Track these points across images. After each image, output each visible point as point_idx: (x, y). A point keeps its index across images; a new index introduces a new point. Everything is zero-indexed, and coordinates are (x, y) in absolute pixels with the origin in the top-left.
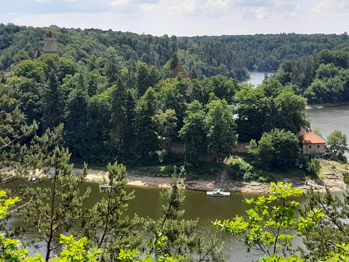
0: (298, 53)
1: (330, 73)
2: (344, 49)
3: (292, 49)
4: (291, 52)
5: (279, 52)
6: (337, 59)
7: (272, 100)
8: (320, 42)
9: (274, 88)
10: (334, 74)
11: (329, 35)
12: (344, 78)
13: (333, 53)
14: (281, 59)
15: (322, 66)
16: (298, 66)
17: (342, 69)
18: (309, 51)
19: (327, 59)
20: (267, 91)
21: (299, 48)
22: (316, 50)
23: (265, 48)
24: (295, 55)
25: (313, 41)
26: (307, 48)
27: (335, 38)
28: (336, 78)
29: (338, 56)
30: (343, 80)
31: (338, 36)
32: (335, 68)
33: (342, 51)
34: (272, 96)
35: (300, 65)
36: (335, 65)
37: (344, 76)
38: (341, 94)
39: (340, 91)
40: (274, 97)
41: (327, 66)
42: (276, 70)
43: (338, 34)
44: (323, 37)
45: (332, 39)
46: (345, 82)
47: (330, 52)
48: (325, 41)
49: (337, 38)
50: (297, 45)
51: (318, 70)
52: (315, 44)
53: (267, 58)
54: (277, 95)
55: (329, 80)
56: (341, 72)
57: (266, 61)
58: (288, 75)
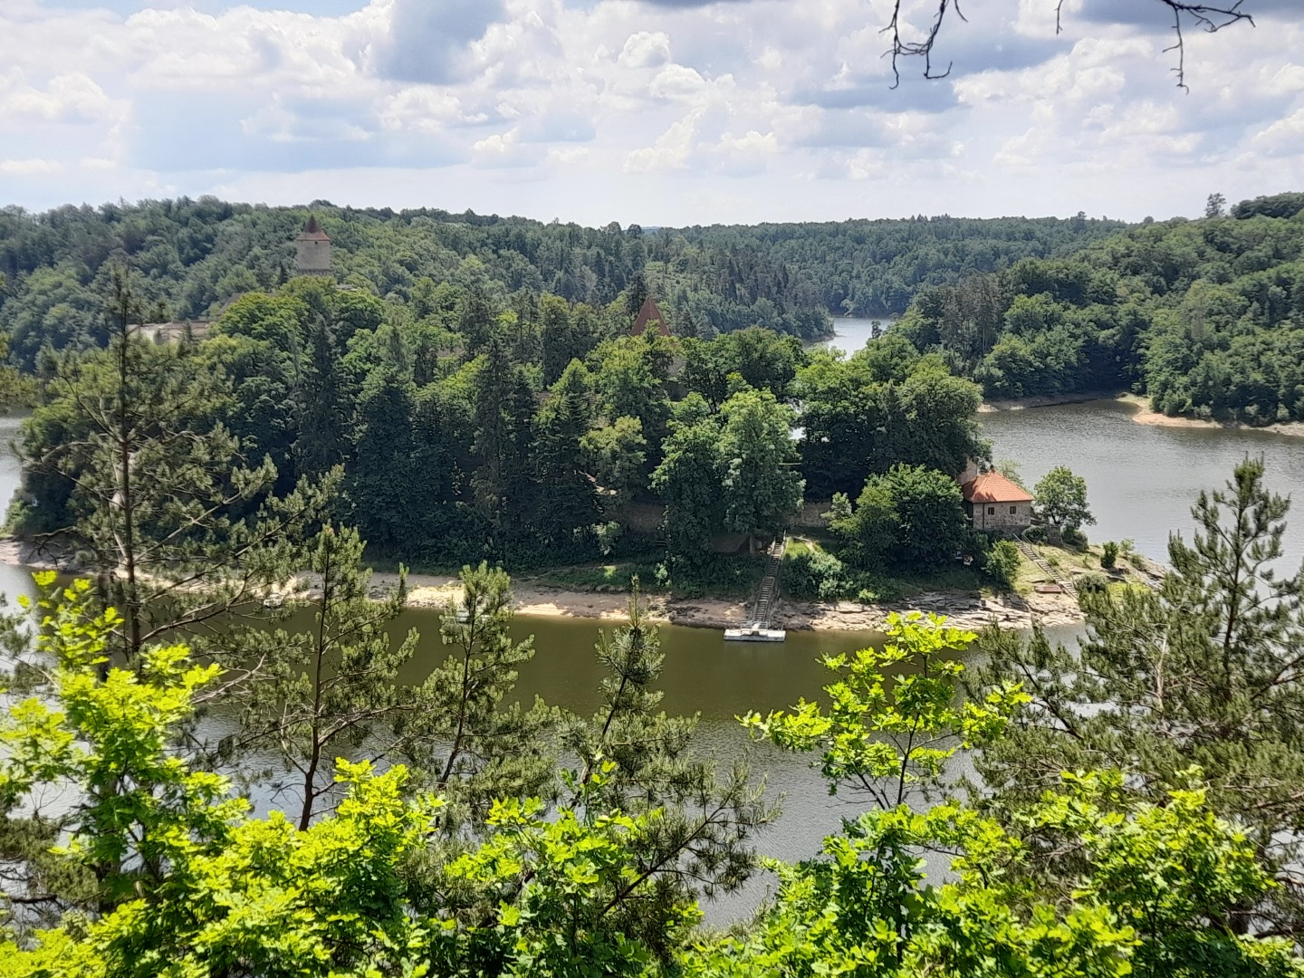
0: (957, 269)
1: (1041, 319)
2: (1077, 256)
3: (942, 257)
4: (940, 265)
5: (909, 265)
6: (1058, 281)
7: (892, 392)
8: (1015, 240)
9: (895, 360)
10: (1051, 321)
11: (1038, 221)
12: (1078, 331)
13: (1049, 266)
14: (915, 282)
15: (1021, 300)
16: (959, 303)
17: (1073, 307)
18: (985, 262)
19: (1034, 283)
20: (878, 367)
21: (961, 253)
22: (1003, 259)
23: (874, 257)
24: (950, 274)
25: (997, 236)
26: (982, 254)
27: (1055, 229)
28: (1058, 332)
29: (1061, 276)
30: (1072, 335)
31: (1063, 223)
32: (1055, 307)
33: (1071, 262)
34: (891, 381)
35: (965, 299)
36: (1055, 299)
37: (1077, 325)
38: (1068, 372)
39: (1068, 365)
40: (897, 383)
41: (1033, 299)
42: (901, 311)
43: (1061, 218)
44: (1024, 226)
45: (1047, 231)
46: (1080, 342)
47: (1041, 265)
48: (1029, 236)
49: (1060, 228)
50: (956, 247)
51: (1010, 311)
52: (1002, 244)
53: (878, 282)
54: (903, 379)
55: (1040, 339)
56: (1069, 315)
57: (875, 289)
58: (933, 325)
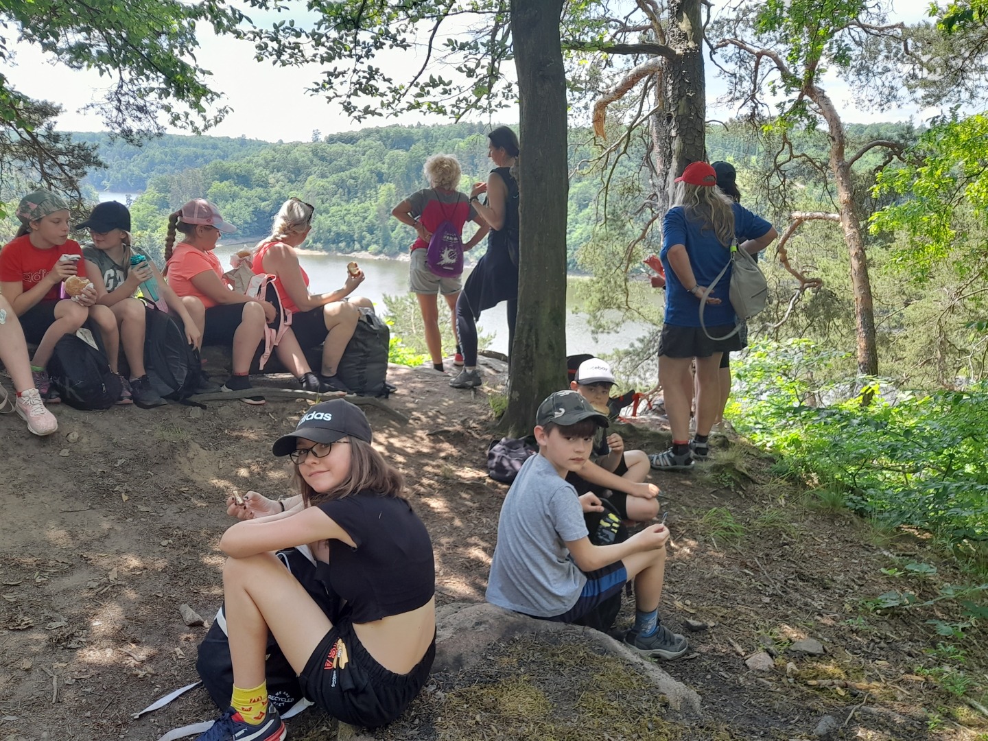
0: (173, 164)
1: (228, 196)
2: (245, 160)
3: (164, 157)
4: (162, 162)
5: (144, 161)
6: (238, 175)
8: (207, 149)
9: (150, 218)
10: (234, 197)
11: (219, 139)
12: (249, 203)
13: (231, 165)
14: (148, 171)
15: (216, 184)
16: (179, 185)
17: (246, 189)
18: (191, 161)
19: (224, 176)
21: (176, 155)
22: (200, 160)
23: (120, 155)
24: (169, 167)
25: (195, 146)
26: (187, 156)
27: (229, 143)
28: (237, 203)
29: (238, 171)
30: (247, 205)
31: (233, 140)
32: (235, 188)
33: (243, 162)
34: (149, 230)
35: (182, 182)
36: (235, 184)
37: (249, 199)
38: (246, 225)
39: (246, 222)
40: (153, 231)
41: (223, 184)
42: (144, 189)
43: (232, 137)
44: (211, 141)
45: (224, 144)
46: (251, 209)
47: (226, 164)
48: (215, 147)
49: (232, 143)
50: (171, 151)
51: (210, 190)
52: (199, 151)
53: (124, 171)
54: (157, 227)
55: (228, 206)
56: (243, 193)
57: (122, 174)
58: (164, 198)
